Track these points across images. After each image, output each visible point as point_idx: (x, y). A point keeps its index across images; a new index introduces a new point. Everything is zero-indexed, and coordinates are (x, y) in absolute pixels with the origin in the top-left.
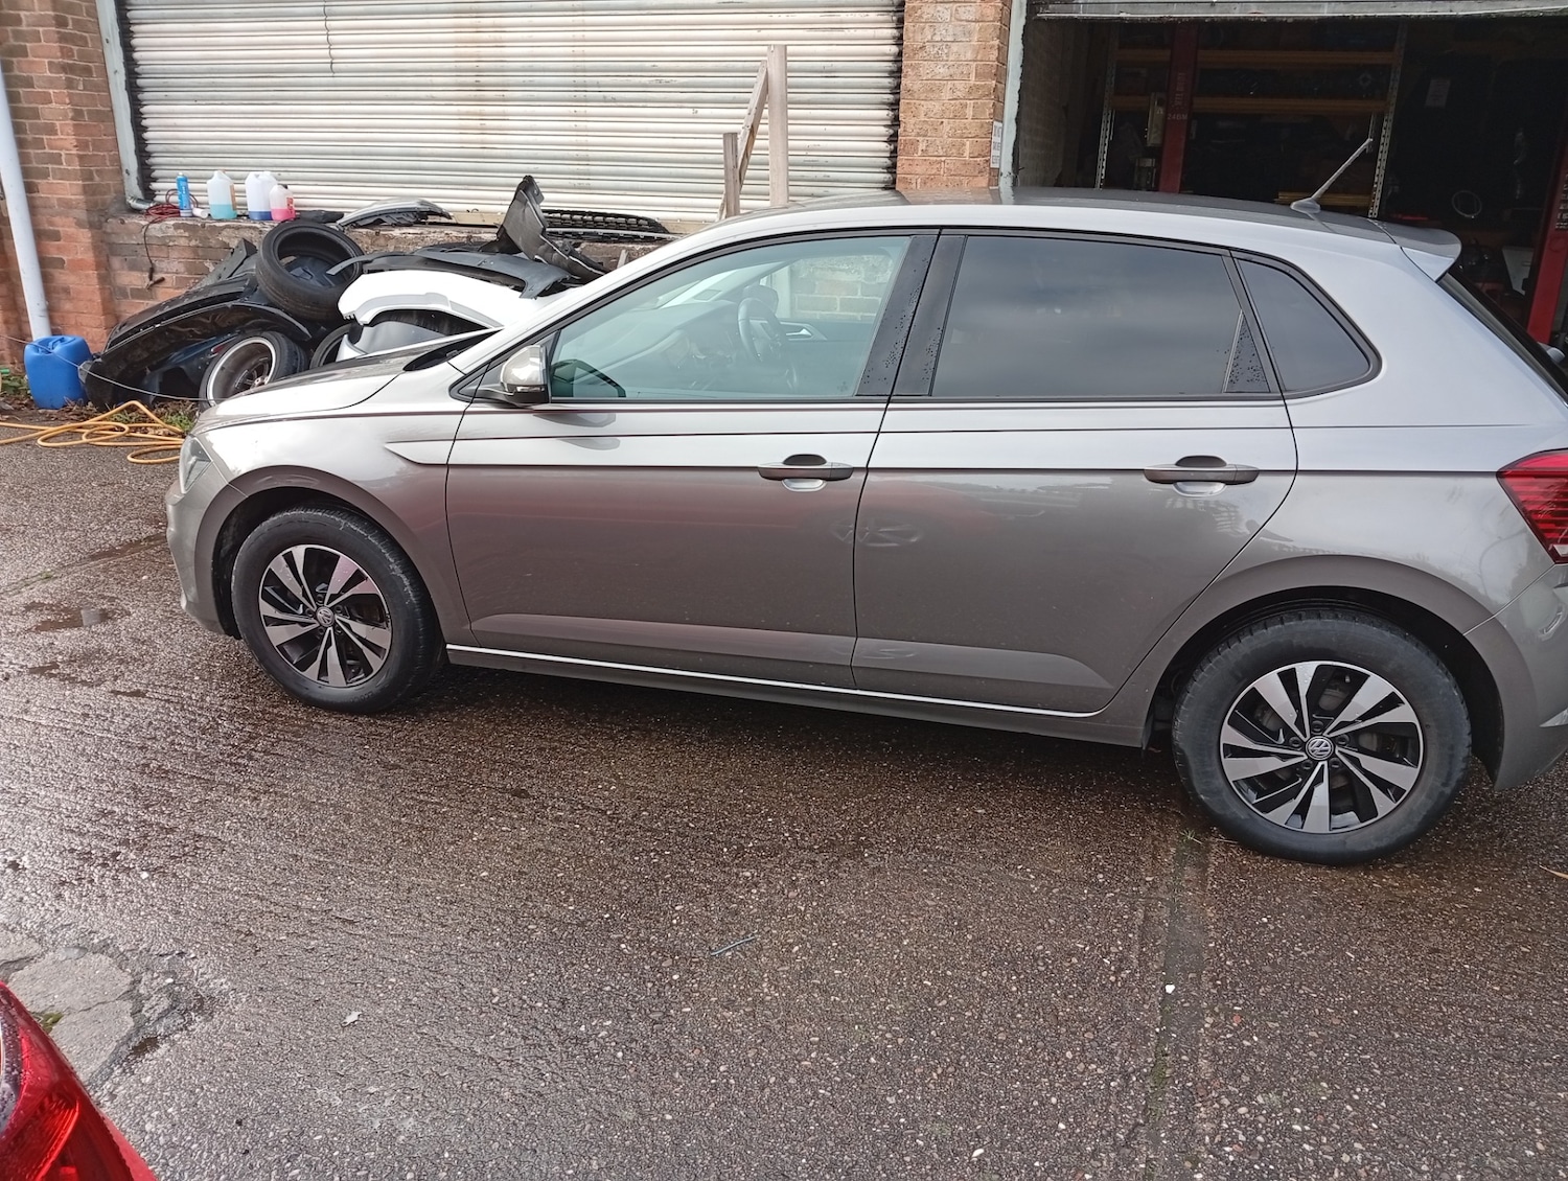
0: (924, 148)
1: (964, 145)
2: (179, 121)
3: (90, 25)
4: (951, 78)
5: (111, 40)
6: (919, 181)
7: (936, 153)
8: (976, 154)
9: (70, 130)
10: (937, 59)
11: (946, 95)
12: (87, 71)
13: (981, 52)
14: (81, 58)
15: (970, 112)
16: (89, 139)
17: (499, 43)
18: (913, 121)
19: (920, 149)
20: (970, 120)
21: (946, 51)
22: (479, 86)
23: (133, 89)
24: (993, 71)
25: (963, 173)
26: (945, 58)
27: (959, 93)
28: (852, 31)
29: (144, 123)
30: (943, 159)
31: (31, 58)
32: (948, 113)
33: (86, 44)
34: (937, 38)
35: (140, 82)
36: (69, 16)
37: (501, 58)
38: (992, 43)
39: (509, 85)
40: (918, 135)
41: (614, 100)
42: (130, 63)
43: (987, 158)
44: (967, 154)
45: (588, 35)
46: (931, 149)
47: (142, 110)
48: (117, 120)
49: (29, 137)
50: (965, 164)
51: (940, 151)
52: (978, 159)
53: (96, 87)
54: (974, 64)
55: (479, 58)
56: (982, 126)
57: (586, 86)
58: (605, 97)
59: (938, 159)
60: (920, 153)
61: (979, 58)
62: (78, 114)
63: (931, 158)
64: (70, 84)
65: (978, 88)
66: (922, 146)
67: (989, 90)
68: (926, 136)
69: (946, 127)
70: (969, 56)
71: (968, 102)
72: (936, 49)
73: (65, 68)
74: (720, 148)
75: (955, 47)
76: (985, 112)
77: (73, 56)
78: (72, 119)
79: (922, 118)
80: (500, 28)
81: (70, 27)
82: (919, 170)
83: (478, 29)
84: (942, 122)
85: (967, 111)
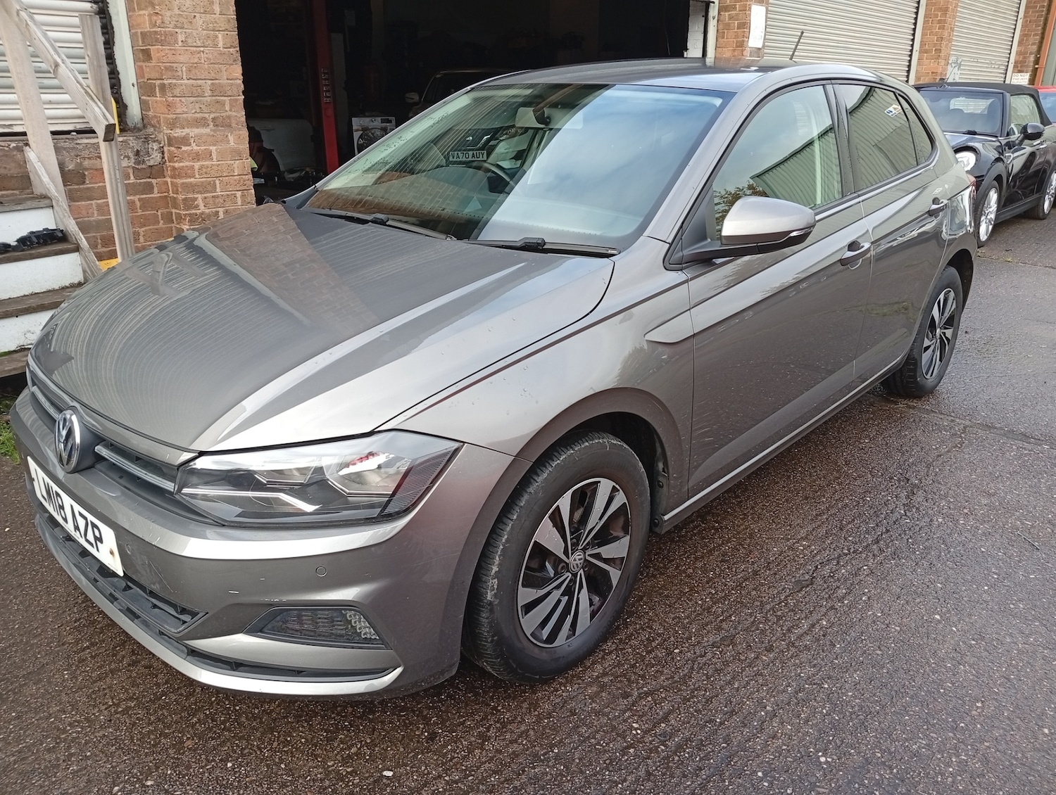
0: (183, 39)
1: (217, 37)
6: (184, 69)
7: (195, 44)
8: (229, 46)
18: (168, 13)
19: (180, 40)
20: (217, 16)
25: (221, 61)
30: (202, 49)
40: (176, 27)
44: (221, 45)
46: (190, 41)
50: (221, 54)
51: (198, 42)
52: (231, 50)
59: (198, 49)
60: (180, 44)
63: (192, 48)
66: (181, 37)
68: (183, 28)
69: (199, 21)
76: (229, 10)
79: (177, 12)
82: (181, 59)
84: (195, 16)
85: (214, 8)
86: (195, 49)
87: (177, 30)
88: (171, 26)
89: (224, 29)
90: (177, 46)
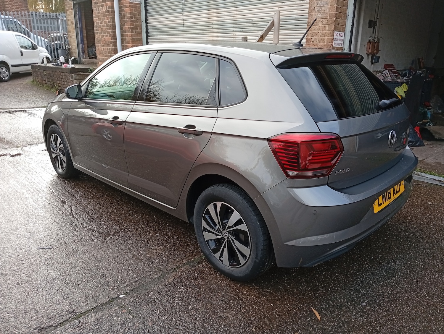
0: (313, 41)
1: (325, 39)
2: (155, 40)
3: (139, 18)
4: (322, 18)
5: (144, 21)
7: (316, 42)
8: (328, 42)
9: (131, 43)
10: (318, 12)
11: (320, 24)
12: (137, 29)
13: (331, 9)
14: (135, 26)
15: (327, 29)
16: (135, 45)
17: (217, 17)
18: (310, 32)
20: (327, 31)
21: (321, 9)
22: (213, 29)
23: (147, 33)
24: (335, 15)
26: (320, 12)
27: (324, 23)
28: (304, 6)
29: (149, 41)
30: (318, 44)
31: (126, 26)
32: (320, 30)
33: (137, 22)
34: (318, 6)
35: (148, 31)
36: (134, 16)
37: (218, 21)
38: (334, 6)
39: (219, 28)
40: (312, 37)
41: (242, 31)
42: (147, 26)
43: (332, 43)
44: (326, 42)
45: (237, 13)
46: (315, 41)
47: (148, 38)
48: (143, 40)
49: (124, 45)
50: (325, 45)
51: (318, 41)
53: (139, 33)
54: (329, 13)
55: (213, 21)
56: (330, 33)
57: (236, 27)
58: (240, 30)
59: (317, 44)
60: (312, 42)
61: (330, 11)
62: (133, 39)
63: (315, 44)
64: (132, 32)
65: (330, 21)
66: (312, 40)
67: (333, 21)
68: (314, 37)
69: (320, 34)
70: (328, 10)
71: (327, 25)
72: (318, 9)
73: (131, 28)
74: (241, 40)
75: (323, 8)
76: (331, 28)
77: (134, 25)
78: (132, 40)
79: (313, 31)
80: (218, 13)
81: (134, 18)
83: (213, 13)
84: (319, 32)
85: (326, 28)
86: (316, 44)
87: (311, 38)
88: (310, 36)
89: (328, 36)
90: (311, 43)
